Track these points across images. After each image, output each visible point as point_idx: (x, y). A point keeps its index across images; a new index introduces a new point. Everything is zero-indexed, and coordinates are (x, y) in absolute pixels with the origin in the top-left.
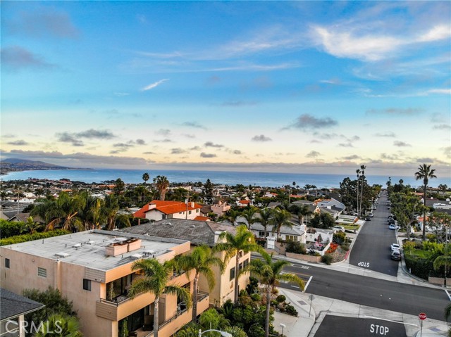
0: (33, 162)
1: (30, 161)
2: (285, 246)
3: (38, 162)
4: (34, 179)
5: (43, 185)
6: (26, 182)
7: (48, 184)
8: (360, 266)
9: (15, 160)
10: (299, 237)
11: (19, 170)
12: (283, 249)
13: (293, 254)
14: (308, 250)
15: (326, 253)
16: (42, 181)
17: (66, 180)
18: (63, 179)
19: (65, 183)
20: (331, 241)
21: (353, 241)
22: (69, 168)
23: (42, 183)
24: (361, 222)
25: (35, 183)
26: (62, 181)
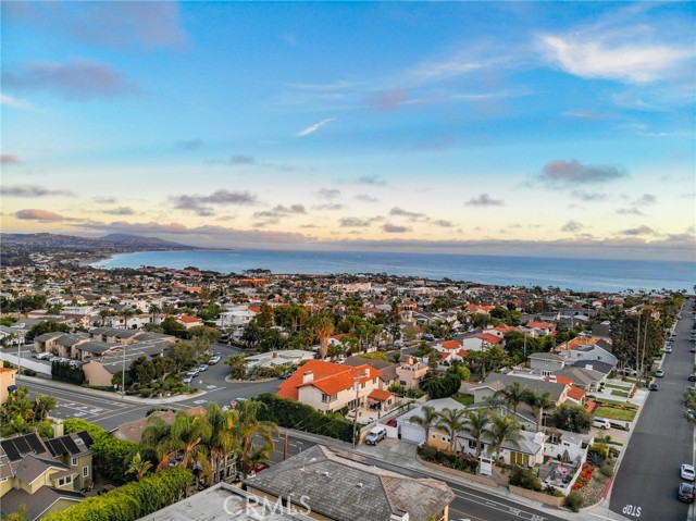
0: (147, 239)
1: (142, 238)
2: (509, 473)
3: (154, 239)
4: (149, 267)
5: (161, 278)
6: (138, 273)
7: (168, 275)
8: (626, 515)
9: (121, 235)
10: (531, 457)
11: (128, 252)
12: (505, 478)
13: (520, 490)
14: (544, 485)
15: (573, 488)
16: (161, 271)
17: (193, 269)
18: (189, 268)
19: (192, 273)
20: (583, 460)
21: (622, 450)
22: (197, 248)
23: (160, 274)
24: (641, 396)
25: (149, 275)
26: (186, 271)
